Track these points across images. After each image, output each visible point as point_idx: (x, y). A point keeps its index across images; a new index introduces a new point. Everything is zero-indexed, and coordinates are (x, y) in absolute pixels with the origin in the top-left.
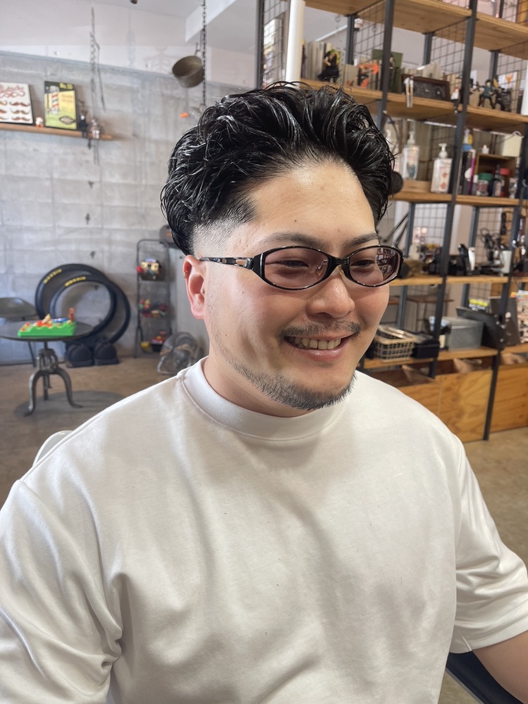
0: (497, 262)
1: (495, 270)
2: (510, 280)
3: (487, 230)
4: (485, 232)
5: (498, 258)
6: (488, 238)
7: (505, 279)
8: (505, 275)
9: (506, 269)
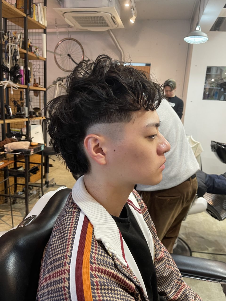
0: (23, 113)
1: (22, 116)
2: (29, 120)
3: (14, 98)
4: (13, 99)
5: (23, 111)
6: (15, 102)
7: (27, 120)
8: (27, 118)
9: (27, 115)
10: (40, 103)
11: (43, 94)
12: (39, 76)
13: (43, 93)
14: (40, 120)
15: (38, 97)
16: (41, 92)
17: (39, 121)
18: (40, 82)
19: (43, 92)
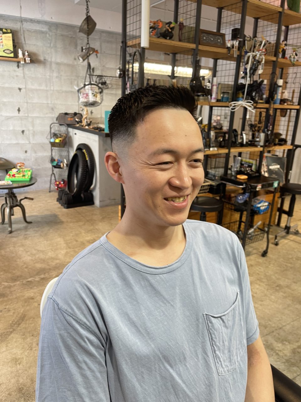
0: (258, 140)
1: (255, 144)
2: (264, 149)
3: (251, 121)
5: (258, 138)
6: (252, 126)
7: (261, 149)
9: (262, 143)
10: (288, 126)
11: (295, 114)
12: (293, 89)
13: (294, 112)
14: (284, 150)
15: (287, 118)
16: (293, 111)
17: (282, 151)
18: (293, 97)
19: (296, 111)
